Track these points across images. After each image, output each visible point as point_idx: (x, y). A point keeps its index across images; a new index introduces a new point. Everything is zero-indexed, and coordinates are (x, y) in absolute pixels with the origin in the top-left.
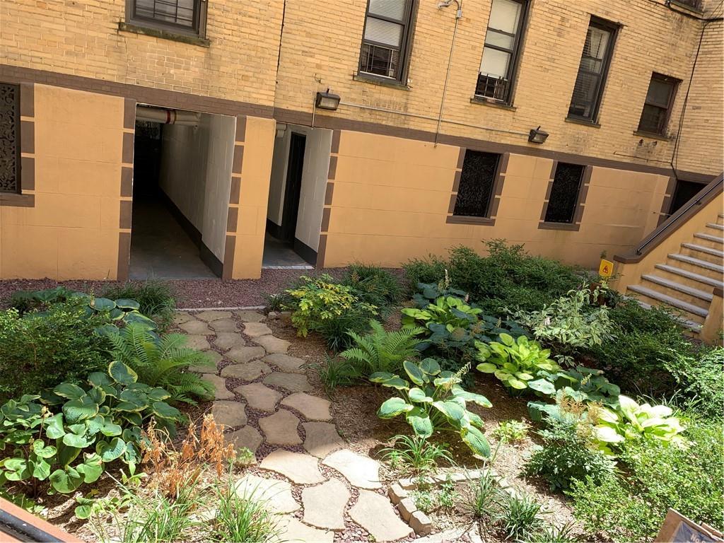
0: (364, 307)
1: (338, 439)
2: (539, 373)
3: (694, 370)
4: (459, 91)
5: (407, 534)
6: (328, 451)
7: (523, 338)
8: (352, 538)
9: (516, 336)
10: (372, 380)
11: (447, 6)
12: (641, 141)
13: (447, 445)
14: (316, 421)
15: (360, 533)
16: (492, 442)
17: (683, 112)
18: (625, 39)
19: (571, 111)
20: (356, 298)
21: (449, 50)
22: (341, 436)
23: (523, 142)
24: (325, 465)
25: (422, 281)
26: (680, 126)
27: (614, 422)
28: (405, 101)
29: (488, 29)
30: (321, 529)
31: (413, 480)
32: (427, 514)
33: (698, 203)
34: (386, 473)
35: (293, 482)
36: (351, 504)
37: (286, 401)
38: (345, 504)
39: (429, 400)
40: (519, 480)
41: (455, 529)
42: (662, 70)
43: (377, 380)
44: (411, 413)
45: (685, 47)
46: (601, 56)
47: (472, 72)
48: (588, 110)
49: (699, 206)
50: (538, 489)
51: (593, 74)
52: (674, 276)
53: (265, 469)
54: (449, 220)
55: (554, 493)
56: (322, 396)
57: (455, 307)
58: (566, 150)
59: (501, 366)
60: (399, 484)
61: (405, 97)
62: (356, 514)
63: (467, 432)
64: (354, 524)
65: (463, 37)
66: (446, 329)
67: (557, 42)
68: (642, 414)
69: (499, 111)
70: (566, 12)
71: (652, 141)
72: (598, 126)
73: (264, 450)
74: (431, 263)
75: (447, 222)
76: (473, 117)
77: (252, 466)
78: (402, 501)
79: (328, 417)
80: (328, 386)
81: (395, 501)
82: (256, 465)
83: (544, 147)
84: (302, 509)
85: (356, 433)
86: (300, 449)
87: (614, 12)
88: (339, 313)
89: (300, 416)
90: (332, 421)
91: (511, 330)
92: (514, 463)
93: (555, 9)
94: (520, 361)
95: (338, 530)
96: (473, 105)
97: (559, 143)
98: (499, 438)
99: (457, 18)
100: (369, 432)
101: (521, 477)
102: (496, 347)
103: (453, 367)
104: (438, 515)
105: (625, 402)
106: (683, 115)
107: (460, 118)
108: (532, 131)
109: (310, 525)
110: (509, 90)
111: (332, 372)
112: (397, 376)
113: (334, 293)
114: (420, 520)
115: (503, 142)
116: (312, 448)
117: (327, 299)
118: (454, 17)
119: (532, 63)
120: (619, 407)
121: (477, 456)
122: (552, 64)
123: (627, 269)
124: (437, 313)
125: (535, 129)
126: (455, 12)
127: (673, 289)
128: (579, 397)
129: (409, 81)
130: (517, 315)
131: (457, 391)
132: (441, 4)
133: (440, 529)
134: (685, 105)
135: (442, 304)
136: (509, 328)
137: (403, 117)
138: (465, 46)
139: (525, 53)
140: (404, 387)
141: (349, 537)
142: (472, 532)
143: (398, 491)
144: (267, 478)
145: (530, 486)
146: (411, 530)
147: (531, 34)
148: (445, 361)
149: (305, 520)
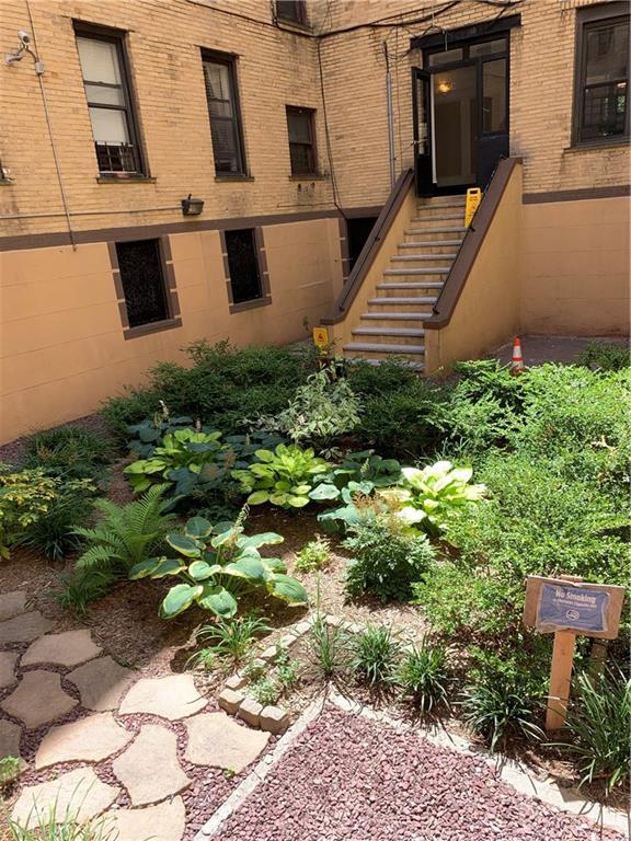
0: (74, 487)
1: (124, 672)
2: (315, 479)
3: (450, 413)
4: (78, 171)
5: (266, 742)
6: (118, 696)
7: (281, 447)
8: (205, 788)
9: (272, 448)
10: (135, 578)
11: (19, 60)
12: (299, 186)
13: (257, 610)
14: (82, 664)
15: (211, 775)
16: (299, 578)
17: (328, 144)
18: (246, 71)
19: (218, 168)
20: (58, 479)
21: (45, 119)
22: (125, 666)
23: (179, 218)
24: (124, 716)
25: (129, 422)
26: (330, 160)
27: (409, 499)
28: (10, 200)
29: (85, 82)
30: (161, 801)
31: (241, 673)
32: (274, 704)
33: (377, 239)
34: (205, 682)
35: (93, 762)
36: (182, 745)
37: (28, 659)
38: (175, 751)
39: (217, 568)
40: (347, 607)
41: (313, 703)
42: (295, 102)
43: (140, 575)
44: (204, 595)
45: (307, 72)
46: (227, 96)
47: (84, 144)
48: (234, 163)
49: (378, 243)
50: (370, 607)
51: (227, 119)
52: (380, 322)
53: (45, 768)
54: (128, 336)
55: (387, 603)
56: (74, 628)
57: (188, 441)
58: (227, 216)
59: (271, 489)
60: (227, 687)
61: (9, 194)
62: (195, 756)
63: (274, 583)
64: (199, 769)
65: (56, 98)
66: (191, 472)
67: (174, 87)
68: (430, 479)
69: (138, 187)
70: (172, 48)
71: (309, 183)
72: (251, 179)
73: (30, 743)
74: (130, 397)
75: (126, 339)
76: (107, 201)
77: (24, 774)
78: (241, 706)
79: (95, 649)
80: (76, 609)
81: (233, 711)
82: (29, 770)
83: (204, 217)
84: (124, 791)
85: (142, 651)
86: (80, 712)
87: (224, 40)
88: (45, 508)
89: (57, 668)
90: (105, 653)
91: (264, 442)
92: (333, 590)
93: (157, 45)
94: (289, 474)
95: (184, 790)
96: (104, 186)
97: (217, 209)
98: (305, 571)
99: (39, 74)
100: (158, 642)
101: (347, 603)
102: (258, 469)
103: (219, 514)
104: (287, 698)
105: (409, 473)
106: (329, 148)
107: (91, 207)
108: (183, 202)
109: (145, 806)
110: (140, 158)
111: (73, 591)
112: (164, 559)
113: (24, 485)
114: (274, 717)
115: (155, 223)
116: (95, 702)
117: (20, 498)
118: (34, 73)
119: (155, 118)
120: (406, 481)
121: (293, 604)
122: (178, 115)
123: (338, 330)
124: (171, 457)
125: (186, 198)
126: (33, 66)
127: (385, 335)
128: (366, 487)
129: (5, 171)
130: (260, 422)
131: (242, 541)
132: (9, 58)
133: (297, 713)
134: (327, 137)
135: (171, 443)
136: (259, 441)
137: (16, 221)
138: (63, 110)
139: (142, 107)
140: (181, 569)
141: (201, 790)
142: (332, 696)
143: (231, 697)
144: (55, 778)
145: (361, 609)
146: (268, 734)
147: (141, 82)
148: (208, 511)
149: (135, 803)
